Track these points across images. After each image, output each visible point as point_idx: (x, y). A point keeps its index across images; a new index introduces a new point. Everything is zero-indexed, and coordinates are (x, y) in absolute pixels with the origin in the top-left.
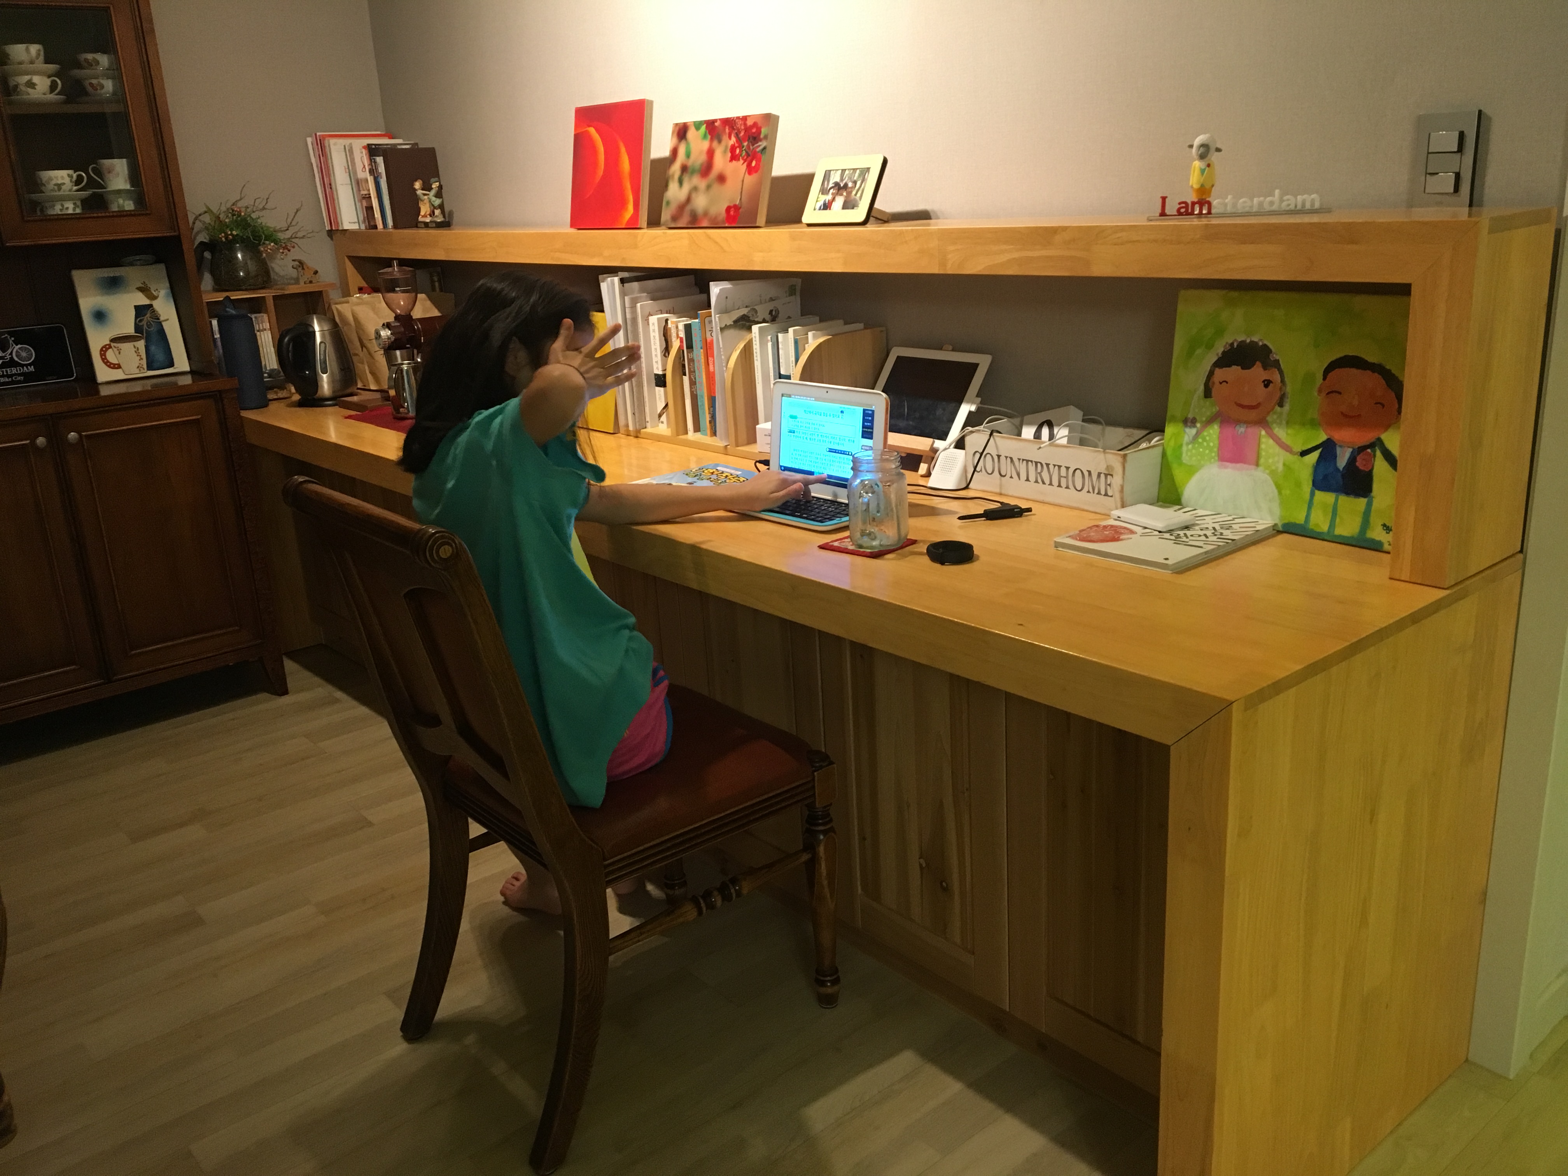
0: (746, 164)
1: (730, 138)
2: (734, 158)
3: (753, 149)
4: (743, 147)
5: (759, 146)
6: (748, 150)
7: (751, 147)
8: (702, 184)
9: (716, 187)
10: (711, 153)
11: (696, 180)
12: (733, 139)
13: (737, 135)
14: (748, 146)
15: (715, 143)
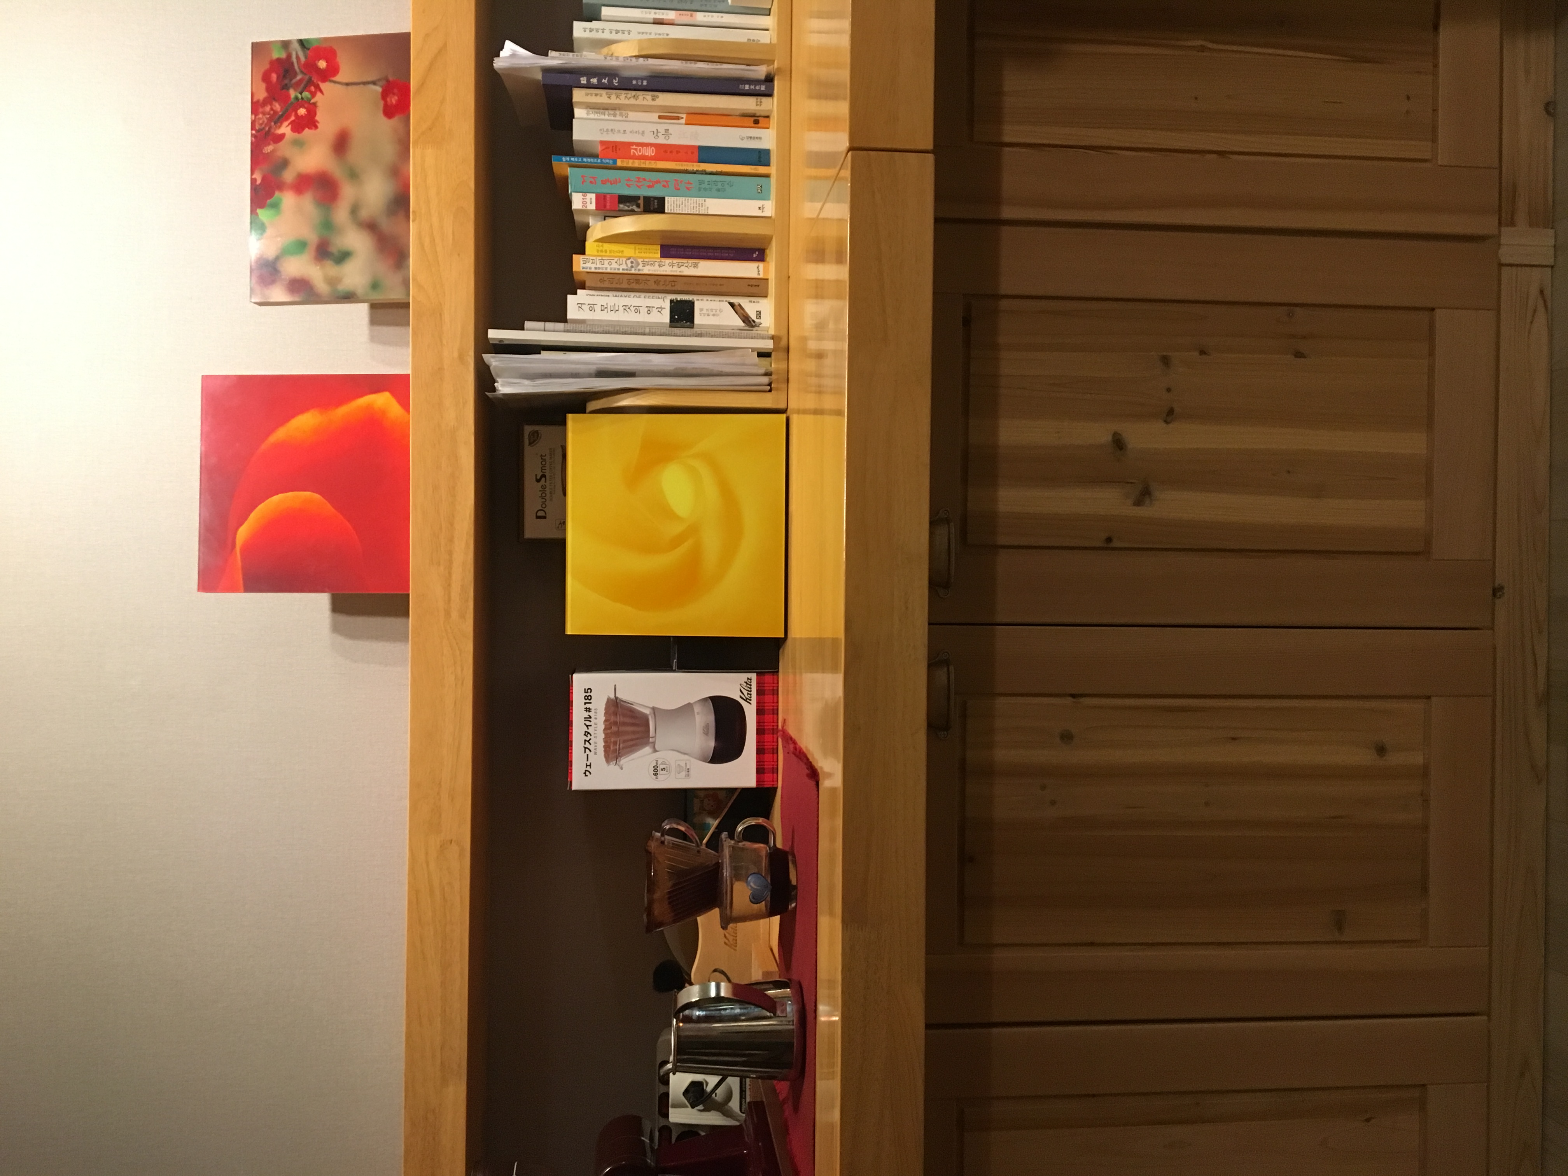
0: (323, 86)
1: (282, 136)
2: (309, 122)
3: (302, 72)
4: (296, 98)
5: (298, 58)
6: (302, 85)
7: (299, 77)
8: (348, 192)
9: (357, 153)
10: (303, 183)
11: (341, 214)
12: (285, 129)
13: (278, 120)
14: (296, 86)
15: (289, 176)
